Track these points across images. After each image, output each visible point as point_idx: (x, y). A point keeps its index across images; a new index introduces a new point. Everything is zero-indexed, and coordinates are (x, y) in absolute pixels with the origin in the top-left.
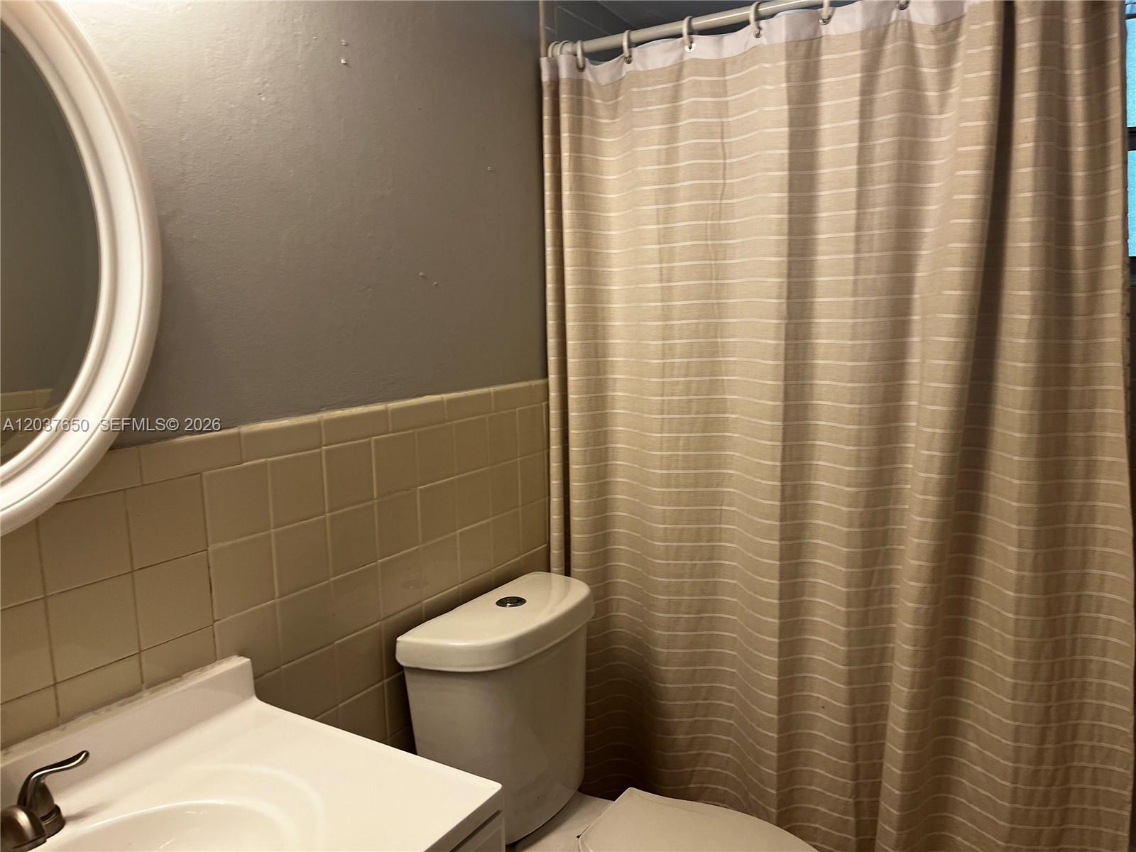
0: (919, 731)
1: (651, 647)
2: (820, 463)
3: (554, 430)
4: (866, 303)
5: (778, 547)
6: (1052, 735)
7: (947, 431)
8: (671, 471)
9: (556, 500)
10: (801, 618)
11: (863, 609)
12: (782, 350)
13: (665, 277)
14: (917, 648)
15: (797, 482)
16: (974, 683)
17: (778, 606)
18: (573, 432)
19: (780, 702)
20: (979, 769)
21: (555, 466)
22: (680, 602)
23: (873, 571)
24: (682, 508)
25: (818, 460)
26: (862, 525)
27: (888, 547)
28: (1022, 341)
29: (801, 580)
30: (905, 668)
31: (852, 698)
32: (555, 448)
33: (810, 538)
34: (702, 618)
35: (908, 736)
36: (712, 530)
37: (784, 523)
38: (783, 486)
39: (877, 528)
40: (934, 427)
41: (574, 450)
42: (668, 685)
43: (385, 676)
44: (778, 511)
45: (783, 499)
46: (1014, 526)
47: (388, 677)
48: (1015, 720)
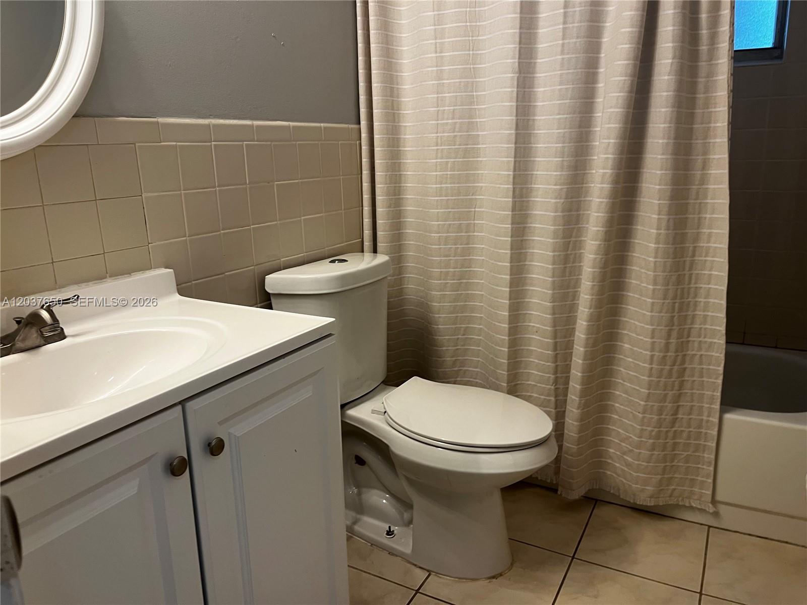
0: (594, 336)
1: (429, 303)
2: (538, 173)
3: (365, 161)
4: (570, 59)
5: (510, 229)
6: (674, 334)
7: (618, 141)
8: (443, 186)
9: (367, 209)
10: (523, 276)
11: (563, 266)
12: (515, 95)
13: (438, 51)
14: (595, 283)
15: (523, 186)
16: (629, 307)
17: (509, 268)
18: (377, 162)
19: (510, 328)
20: (630, 360)
21: (366, 185)
22: (447, 273)
23: (570, 241)
24: (450, 210)
25: (537, 171)
26: (562, 212)
27: (580, 226)
28: (666, 77)
29: (524, 251)
30: (586, 297)
31: (555, 324)
32: (366, 173)
33: (531, 223)
34: (461, 283)
35: (587, 339)
36: (468, 225)
37: (514, 213)
38: (514, 188)
39: (573, 213)
40: (609, 138)
41: (378, 174)
42: (440, 326)
43: (258, 302)
44: (510, 205)
45: (514, 197)
46: (657, 202)
47: (260, 303)
48: (652, 325)
